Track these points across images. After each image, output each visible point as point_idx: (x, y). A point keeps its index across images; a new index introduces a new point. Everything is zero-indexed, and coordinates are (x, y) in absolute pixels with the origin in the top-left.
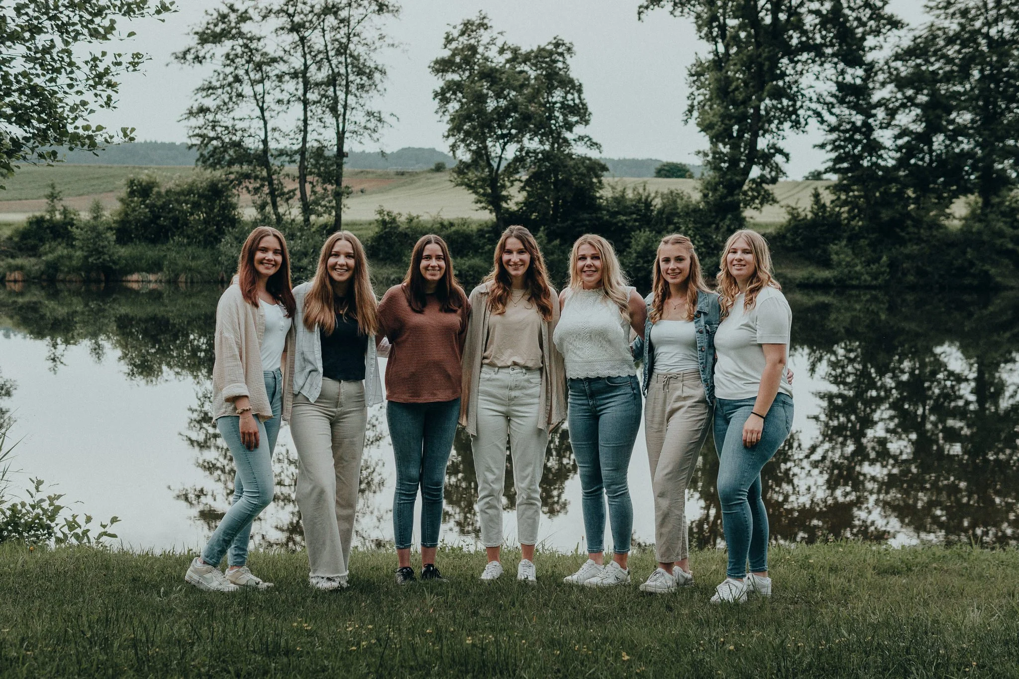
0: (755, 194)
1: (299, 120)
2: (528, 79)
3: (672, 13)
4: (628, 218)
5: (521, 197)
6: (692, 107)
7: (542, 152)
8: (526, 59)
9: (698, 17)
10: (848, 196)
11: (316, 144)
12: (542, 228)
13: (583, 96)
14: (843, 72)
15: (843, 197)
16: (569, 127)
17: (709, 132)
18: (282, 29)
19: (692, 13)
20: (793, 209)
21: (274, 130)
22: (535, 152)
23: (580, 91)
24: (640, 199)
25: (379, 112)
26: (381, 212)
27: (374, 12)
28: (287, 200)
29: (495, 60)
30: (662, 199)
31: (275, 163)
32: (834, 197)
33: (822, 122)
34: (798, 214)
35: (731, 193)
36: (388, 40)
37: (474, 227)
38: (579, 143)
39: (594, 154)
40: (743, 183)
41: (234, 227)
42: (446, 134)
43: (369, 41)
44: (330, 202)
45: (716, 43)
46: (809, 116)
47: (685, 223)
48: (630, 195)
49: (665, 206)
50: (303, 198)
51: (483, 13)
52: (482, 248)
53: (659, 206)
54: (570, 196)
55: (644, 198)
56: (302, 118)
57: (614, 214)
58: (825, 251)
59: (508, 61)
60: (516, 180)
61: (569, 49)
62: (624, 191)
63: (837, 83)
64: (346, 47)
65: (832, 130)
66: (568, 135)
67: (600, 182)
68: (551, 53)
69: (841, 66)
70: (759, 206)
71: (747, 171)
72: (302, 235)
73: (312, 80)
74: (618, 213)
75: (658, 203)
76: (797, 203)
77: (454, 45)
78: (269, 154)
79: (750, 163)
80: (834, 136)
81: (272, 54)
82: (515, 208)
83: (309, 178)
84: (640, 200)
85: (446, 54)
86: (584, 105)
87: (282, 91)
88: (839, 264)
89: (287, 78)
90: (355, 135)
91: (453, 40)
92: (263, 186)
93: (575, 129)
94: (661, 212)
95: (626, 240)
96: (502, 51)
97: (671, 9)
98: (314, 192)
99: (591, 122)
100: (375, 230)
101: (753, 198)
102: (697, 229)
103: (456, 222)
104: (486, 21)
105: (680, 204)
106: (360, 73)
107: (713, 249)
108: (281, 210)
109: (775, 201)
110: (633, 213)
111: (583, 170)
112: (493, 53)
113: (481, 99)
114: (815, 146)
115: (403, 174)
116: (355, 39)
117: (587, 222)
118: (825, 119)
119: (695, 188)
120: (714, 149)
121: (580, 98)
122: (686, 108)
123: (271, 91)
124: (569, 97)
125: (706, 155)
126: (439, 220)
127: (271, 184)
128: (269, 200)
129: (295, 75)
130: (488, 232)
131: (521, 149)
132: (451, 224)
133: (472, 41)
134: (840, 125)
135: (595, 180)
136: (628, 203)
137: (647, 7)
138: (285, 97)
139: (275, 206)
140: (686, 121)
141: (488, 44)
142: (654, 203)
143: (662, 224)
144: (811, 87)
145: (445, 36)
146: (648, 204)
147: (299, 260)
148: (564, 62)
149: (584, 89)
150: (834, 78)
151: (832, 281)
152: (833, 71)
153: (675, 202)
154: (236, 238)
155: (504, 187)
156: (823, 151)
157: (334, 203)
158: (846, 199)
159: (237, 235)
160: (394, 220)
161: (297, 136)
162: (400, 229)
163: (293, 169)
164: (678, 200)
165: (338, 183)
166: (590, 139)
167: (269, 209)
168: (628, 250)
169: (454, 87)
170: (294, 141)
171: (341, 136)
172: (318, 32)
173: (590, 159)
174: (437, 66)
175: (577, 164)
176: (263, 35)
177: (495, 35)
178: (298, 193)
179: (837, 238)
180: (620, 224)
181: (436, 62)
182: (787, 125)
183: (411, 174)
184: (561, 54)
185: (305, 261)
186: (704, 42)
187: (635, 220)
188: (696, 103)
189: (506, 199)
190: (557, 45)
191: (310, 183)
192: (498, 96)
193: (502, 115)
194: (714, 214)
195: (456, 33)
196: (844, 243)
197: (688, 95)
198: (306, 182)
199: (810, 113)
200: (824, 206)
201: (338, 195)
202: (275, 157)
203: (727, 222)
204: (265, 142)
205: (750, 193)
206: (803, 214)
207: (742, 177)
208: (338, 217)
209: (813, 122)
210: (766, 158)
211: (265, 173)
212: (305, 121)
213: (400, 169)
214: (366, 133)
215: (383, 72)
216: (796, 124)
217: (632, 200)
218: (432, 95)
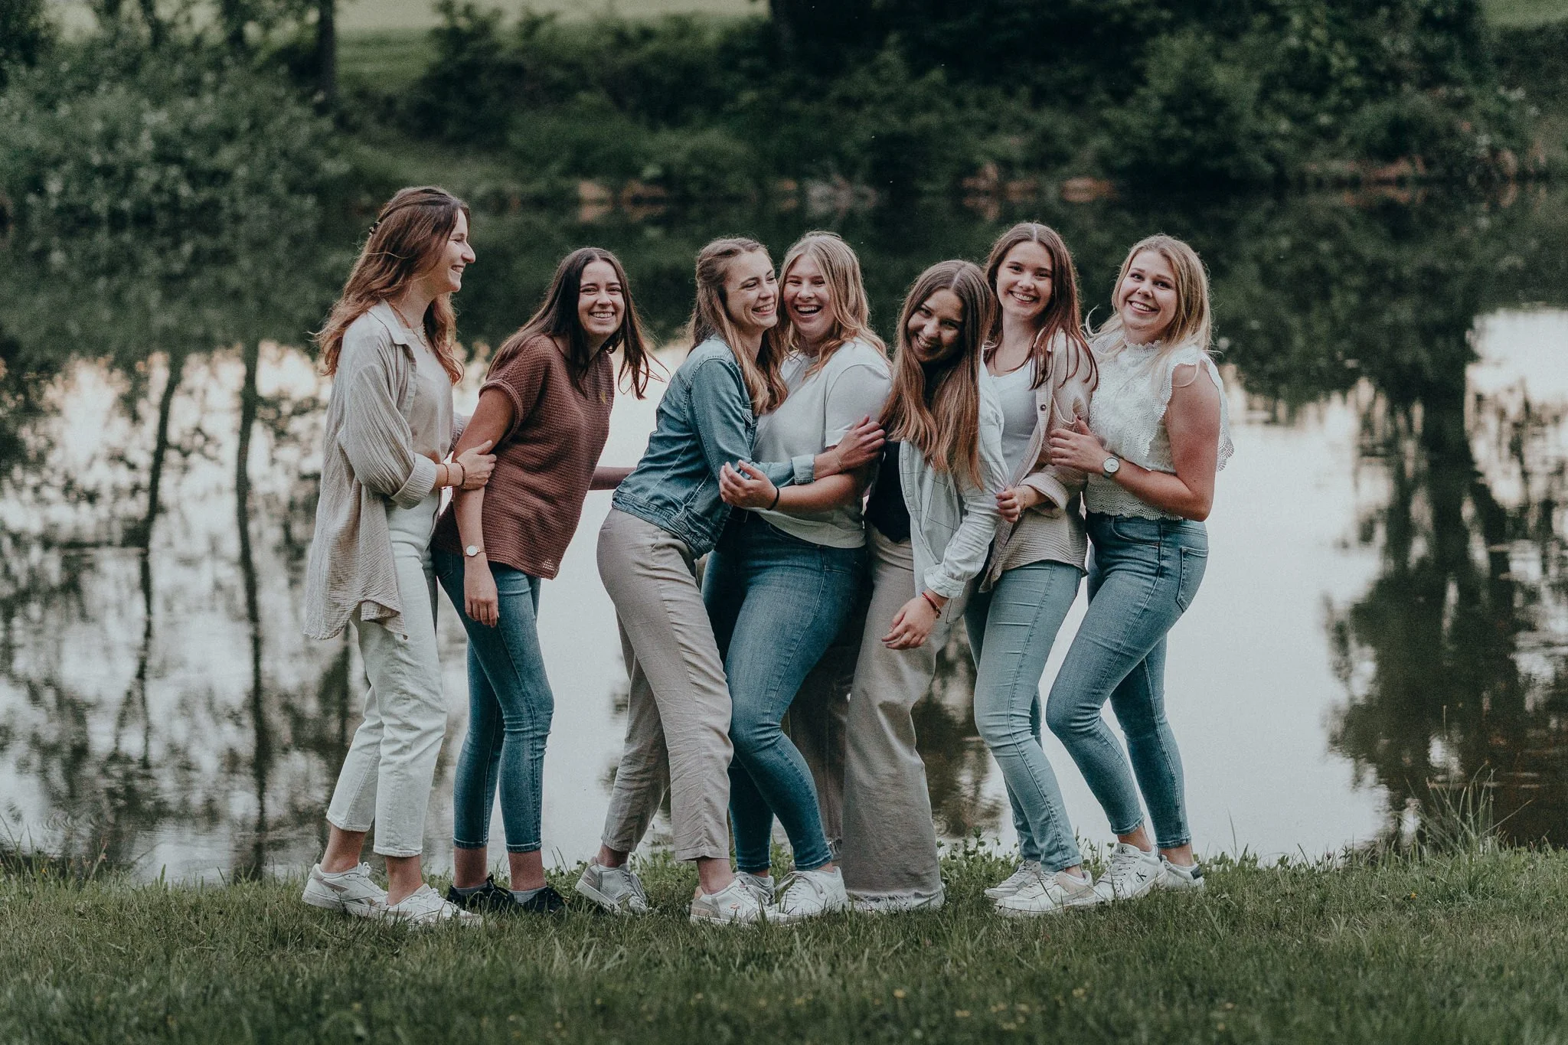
12: (893, 38)
26: (447, 8)
41: (31, 63)
47: (1305, 9)
52: (732, 97)
72: (220, 81)
95: (1136, 63)
102: (1338, 21)
103: (659, 26)
107: (1383, 78)
108: (164, 12)
117: (1025, 15)
130: (750, 53)
132: (647, 34)
147: (213, 152)
154: (40, 96)
159: (42, 86)
160: (483, 29)
162: (502, 55)
167: (130, 8)
180: (1117, 18)
185: (227, 155)
208: (326, 27)
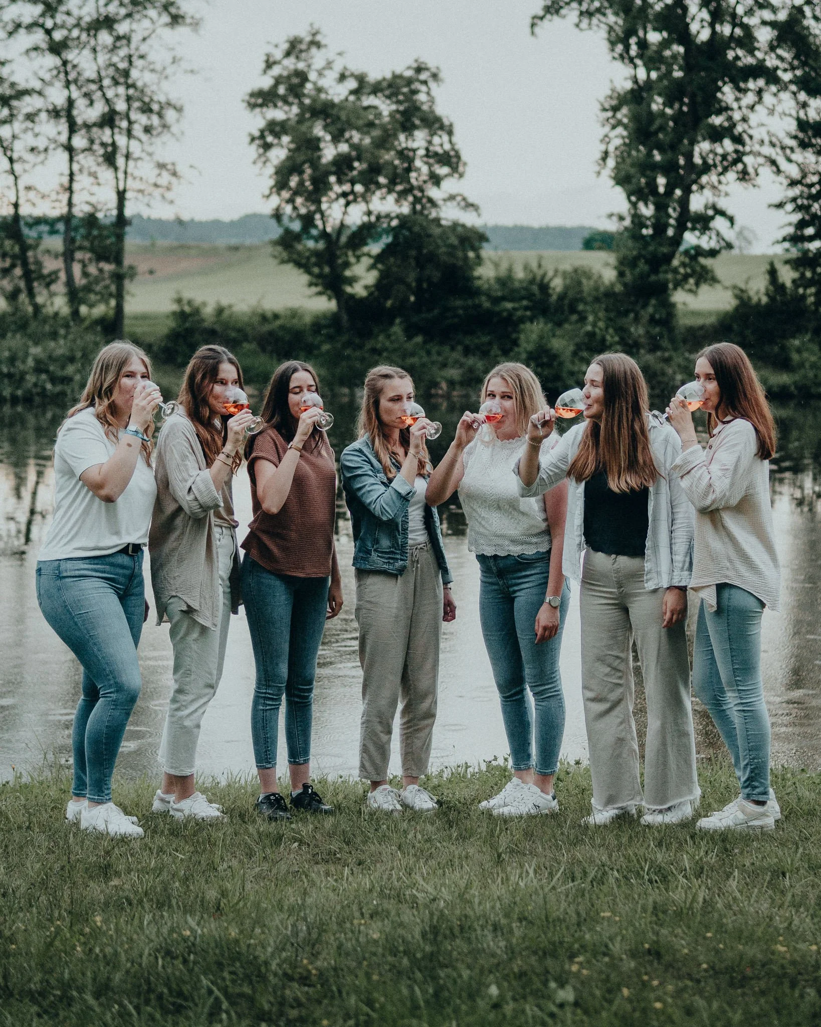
0: (689, 270)
1: (62, 174)
2: (379, 115)
3: (577, 25)
4: (516, 305)
5: (370, 278)
6: (606, 154)
7: (398, 217)
8: (376, 89)
9: (611, 29)
10: (814, 272)
11: (87, 209)
12: (398, 321)
13: (454, 139)
14: (804, 105)
15: (808, 274)
16: (436, 180)
17: (626, 185)
18: (36, 49)
19: (602, 25)
20: (742, 291)
21: (28, 188)
22: (388, 216)
23: (450, 133)
24: (534, 279)
25: (173, 164)
26: (179, 301)
27: (167, 25)
28: (48, 285)
29: (331, 92)
30: (565, 278)
31: (30, 234)
32: (796, 275)
33: (779, 171)
34: (749, 298)
35: (655, 269)
36: (184, 65)
37: (308, 320)
38: (449, 203)
39: (469, 219)
40: (671, 256)
42: (267, 192)
43: (158, 67)
44: (107, 287)
45: (635, 66)
46: (760, 165)
47: (594, 313)
48: (520, 274)
49: (567, 288)
50: (70, 282)
51: (316, 26)
52: (318, 347)
53: (559, 289)
54: (436, 275)
55: (538, 278)
56: (67, 172)
57: (497, 300)
58: (783, 348)
59: (352, 92)
60: (364, 255)
61: (435, 76)
62: (510, 270)
63: (798, 119)
64: (126, 74)
65: (793, 183)
66: (433, 192)
67: (478, 257)
68: (409, 82)
69: (802, 96)
70: (694, 288)
71: (677, 240)
72: (68, 333)
73: (79, 121)
74: (503, 298)
75: (557, 284)
76: (747, 282)
77: (276, 71)
78: (22, 223)
79: (681, 228)
80: (797, 191)
81: (22, 85)
82: (363, 293)
83: (79, 255)
84: (532, 281)
85: (266, 83)
86: (457, 152)
87: (36, 135)
88: (801, 365)
89: (43, 116)
90: (140, 195)
91: (275, 63)
92: (13, 266)
93: (445, 184)
94: (562, 297)
95: (514, 336)
96: (342, 77)
97: (576, 20)
98: (85, 274)
99: (466, 175)
100: (171, 324)
101: (686, 277)
102: (610, 319)
103: (282, 313)
104: (318, 38)
105: (587, 285)
106: (146, 109)
108: (40, 300)
109: (714, 280)
110: (523, 298)
111: (454, 240)
112: (329, 82)
113: (313, 145)
114: (770, 206)
115: (236, 249)
116: (138, 63)
117: (461, 312)
118: (782, 168)
119: (607, 264)
120: (632, 212)
121: (450, 142)
122: (599, 155)
123: (21, 136)
124: (436, 140)
125: (621, 218)
126: (260, 311)
127: (25, 264)
128: (22, 284)
129: (55, 113)
130: (326, 327)
131: (369, 213)
132: (276, 316)
133: (301, 66)
134: (804, 176)
135: (471, 254)
136: (517, 285)
137: (542, 18)
138: (41, 143)
139: (31, 294)
140: (599, 173)
141: (324, 68)
142: (552, 285)
143: (562, 313)
144: (763, 125)
145: (265, 58)
146: (544, 287)
147: (63, 367)
148: (428, 94)
149: (457, 130)
150: (794, 113)
151: (793, 388)
152: (792, 103)
153: (579, 283)
155: (347, 265)
156: (781, 212)
157: (113, 288)
158: (813, 277)
160: (197, 312)
161: (61, 197)
162: (206, 324)
163: (56, 243)
164: (584, 281)
165: (118, 260)
166: (464, 199)
167: (23, 297)
168: (516, 349)
169: (275, 128)
170: (57, 204)
171: (121, 196)
172: (86, 52)
173: (463, 226)
174: (253, 100)
175: (444, 233)
176: (9, 58)
177: (331, 58)
178: (63, 276)
179: (799, 331)
180: (505, 314)
181: (252, 95)
182: (731, 176)
183: (250, 248)
184: (425, 82)
185: (70, 369)
186: (618, 64)
187: (526, 308)
188: (611, 148)
189: (351, 281)
190: (419, 70)
191: (80, 261)
192: (337, 138)
193: (342, 165)
194: (633, 299)
195: (278, 54)
196: (807, 337)
197: (601, 137)
198: (73, 259)
199: (761, 160)
200: (783, 286)
201: (119, 278)
202: (30, 226)
203: (650, 310)
204: (16, 205)
205: (682, 270)
206: (755, 299)
207: (670, 249)
208: (119, 309)
209: (766, 172)
210: (703, 222)
211: (17, 249)
212: (71, 175)
213: (234, 241)
214: (157, 192)
215: (179, 110)
216: (744, 176)
217: (521, 281)
218: (248, 139)
